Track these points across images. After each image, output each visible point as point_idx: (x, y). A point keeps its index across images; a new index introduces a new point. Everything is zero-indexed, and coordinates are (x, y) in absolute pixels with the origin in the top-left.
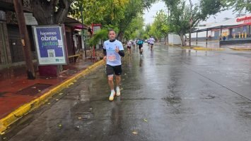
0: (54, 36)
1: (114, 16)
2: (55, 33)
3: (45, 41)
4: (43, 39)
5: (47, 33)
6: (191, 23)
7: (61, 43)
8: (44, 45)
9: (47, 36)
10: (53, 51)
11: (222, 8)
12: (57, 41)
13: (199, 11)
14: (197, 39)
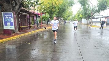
0: (10, 16)
1: (54, 10)
2: (10, 15)
3: (6, 19)
4: (6, 18)
5: (7, 15)
6: (92, 14)
7: (12, 20)
8: (6, 20)
9: (7, 16)
10: (9, 23)
11: (108, 8)
12: (11, 19)
13: (97, 9)
14: (96, 22)
